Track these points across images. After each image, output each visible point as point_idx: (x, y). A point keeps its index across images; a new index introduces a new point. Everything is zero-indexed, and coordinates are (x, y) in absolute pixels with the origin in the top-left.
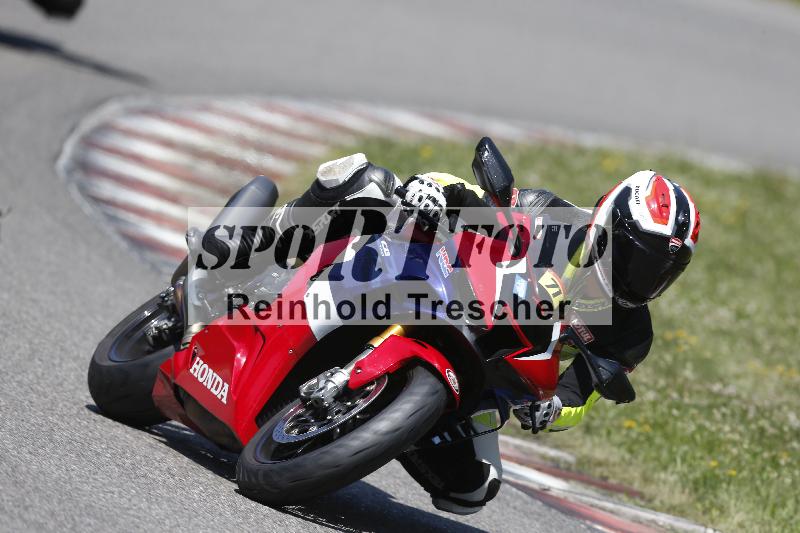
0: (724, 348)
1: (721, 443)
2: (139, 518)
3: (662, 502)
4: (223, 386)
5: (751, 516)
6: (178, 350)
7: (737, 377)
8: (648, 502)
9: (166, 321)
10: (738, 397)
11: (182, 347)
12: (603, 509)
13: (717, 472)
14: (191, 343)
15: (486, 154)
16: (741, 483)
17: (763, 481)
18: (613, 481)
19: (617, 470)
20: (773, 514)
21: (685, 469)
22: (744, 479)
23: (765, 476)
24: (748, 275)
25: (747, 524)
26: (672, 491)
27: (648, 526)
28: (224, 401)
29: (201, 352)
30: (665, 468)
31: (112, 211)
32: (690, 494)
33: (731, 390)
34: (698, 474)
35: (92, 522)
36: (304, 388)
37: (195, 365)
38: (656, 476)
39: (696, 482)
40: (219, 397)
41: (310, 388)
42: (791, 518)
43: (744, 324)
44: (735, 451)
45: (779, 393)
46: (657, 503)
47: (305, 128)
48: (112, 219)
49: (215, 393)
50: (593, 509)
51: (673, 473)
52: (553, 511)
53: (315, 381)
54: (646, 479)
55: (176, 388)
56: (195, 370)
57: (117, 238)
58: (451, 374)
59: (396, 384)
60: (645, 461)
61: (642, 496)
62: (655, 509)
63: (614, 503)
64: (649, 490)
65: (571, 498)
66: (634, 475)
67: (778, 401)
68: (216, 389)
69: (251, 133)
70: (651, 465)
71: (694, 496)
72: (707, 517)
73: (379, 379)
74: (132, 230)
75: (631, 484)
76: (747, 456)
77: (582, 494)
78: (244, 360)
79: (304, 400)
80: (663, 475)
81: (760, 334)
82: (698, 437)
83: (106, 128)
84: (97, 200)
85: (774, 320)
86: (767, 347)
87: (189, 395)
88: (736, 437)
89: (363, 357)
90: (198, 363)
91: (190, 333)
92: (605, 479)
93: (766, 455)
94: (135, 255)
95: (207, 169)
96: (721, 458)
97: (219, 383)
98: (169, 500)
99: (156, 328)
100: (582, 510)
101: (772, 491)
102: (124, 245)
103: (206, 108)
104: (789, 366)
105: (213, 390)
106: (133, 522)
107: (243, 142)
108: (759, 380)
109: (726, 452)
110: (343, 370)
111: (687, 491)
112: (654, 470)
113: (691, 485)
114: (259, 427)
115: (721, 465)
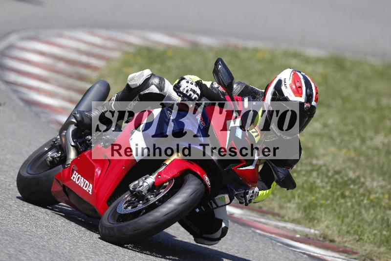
0: (318, 142)
1: (317, 187)
2: (31, 236)
3: (289, 218)
4: (89, 186)
5: (332, 222)
6: (64, 168)
7: (324, 155)
8: (282, 218)
9: (56, 153)
10: (324, 165)
11: (66, 166)
12: (260, 222)
13: (315, 202)
14: (71, 164)
15: (220, 66)
16: (326, 206)
17: (337, 205)
18: (264, 209)
19: (267, 203)
20: (343, 221)
21: (300, 201)
22: (328, 205)
23: (338, 202)
24: (329, 106)
25: (330, 226)
26: (293, 213)
27: (283, 230)
28: (90, 193)
29: (77, 169)
30: (290, 201)
31: (15, 88)
32: (302, 213)
33: (321, 162)
34: (306, 204)
35: (8, 238)
36: (131, 186)
37: (74, 175)
38: (285, 205)
39: (305, 207)
40: (88, 191)
41: (134, 186)
42: (351, 222)
43: (327, 130)
44: (323, 191)
45: (344, 162)
46: (286, 218)
47: (110, 44)
48: (15, 91)
49: (86, 189)
50: (256, 223)
51: (294, 203)
52: (236, 224)
53: (137, 182)
54: (281, 207)
55: (64, 187)
56: (74, 178)
57: (17, 101)
58: (207, 178)
59: (179, 183)
60: (280, 198)
61: (278, 215)
62: (285, 221)
63: (265, 219)
64: (282, 212)
65: (244, 218)
66: (275, 205)
67: (344, 166)
68: (86, 187)
69: (83, 47)
70: (283, 200)
71: (304, 214)
72: (311, 224)
73: (170, 181)
74: (25, 97)
75: (274, 209)
76: (329, 193)
77: (250, 216)
78: (100, 172)
79: (132, 192)
80: (289, 205)
81: (335, 134)
82: (305, 186)
83: (11, 47)
84: (8, 83)
85: (341, 127)
86: (338, 140)
87: (71, 190)
88: (324, 184)
89: (161, 170)
90: (75, 174)
91: (70, 159)
92: (260, 208)
93: (338, 193)
94: (27, 109)
95: (61, 66)
96: (317, 195)
97: (87, 184)
98: (46, 226)
99: (51, 157)
100: (250, 223)
101: (342, 209)
102: (21, 104)
103: (61, 36)
104: (349, 149)
105: (84, 188)
106: (29, 238)
107: (79, 51)
108: (334, 156)
109: (320, 192)
110: (151, 176)
111: (301, 212)
112: (285, 202)
113: (302, 209)
114: (109, 206)
115: (317, 199)
